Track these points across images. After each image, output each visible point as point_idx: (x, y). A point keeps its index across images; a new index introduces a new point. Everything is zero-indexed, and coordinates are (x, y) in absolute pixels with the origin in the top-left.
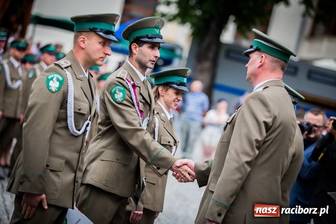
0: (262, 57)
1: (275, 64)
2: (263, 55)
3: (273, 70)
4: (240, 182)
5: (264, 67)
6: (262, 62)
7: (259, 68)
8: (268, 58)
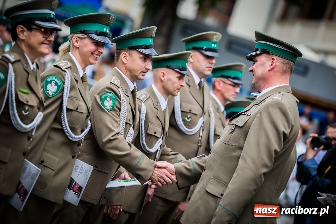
0: (273, 59)
2: (275, 58)
4: (254, 193)
5: (276, 69)
6: (274, 64)
7: (269, 71)
8: (279, 60)
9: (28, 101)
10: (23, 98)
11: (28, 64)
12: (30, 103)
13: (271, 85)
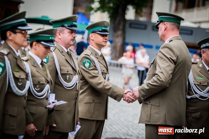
0: (165, 24)
1: (173, 26)
2: (165, 23)
3: (173, 29)
5: (167, 29)
6: (166, 26)
7: (164, 31)
8: (168, 24)
9: (20, 76)
10: (17, 75)
11: (15, 53)
12: (22, 77)
13: (167, 39)
